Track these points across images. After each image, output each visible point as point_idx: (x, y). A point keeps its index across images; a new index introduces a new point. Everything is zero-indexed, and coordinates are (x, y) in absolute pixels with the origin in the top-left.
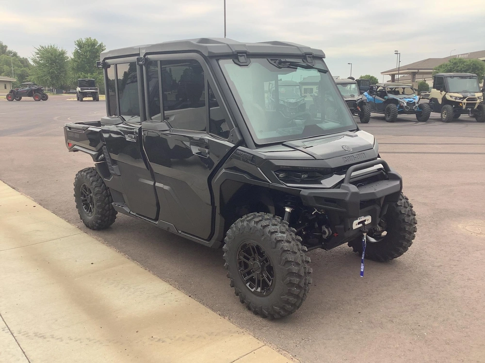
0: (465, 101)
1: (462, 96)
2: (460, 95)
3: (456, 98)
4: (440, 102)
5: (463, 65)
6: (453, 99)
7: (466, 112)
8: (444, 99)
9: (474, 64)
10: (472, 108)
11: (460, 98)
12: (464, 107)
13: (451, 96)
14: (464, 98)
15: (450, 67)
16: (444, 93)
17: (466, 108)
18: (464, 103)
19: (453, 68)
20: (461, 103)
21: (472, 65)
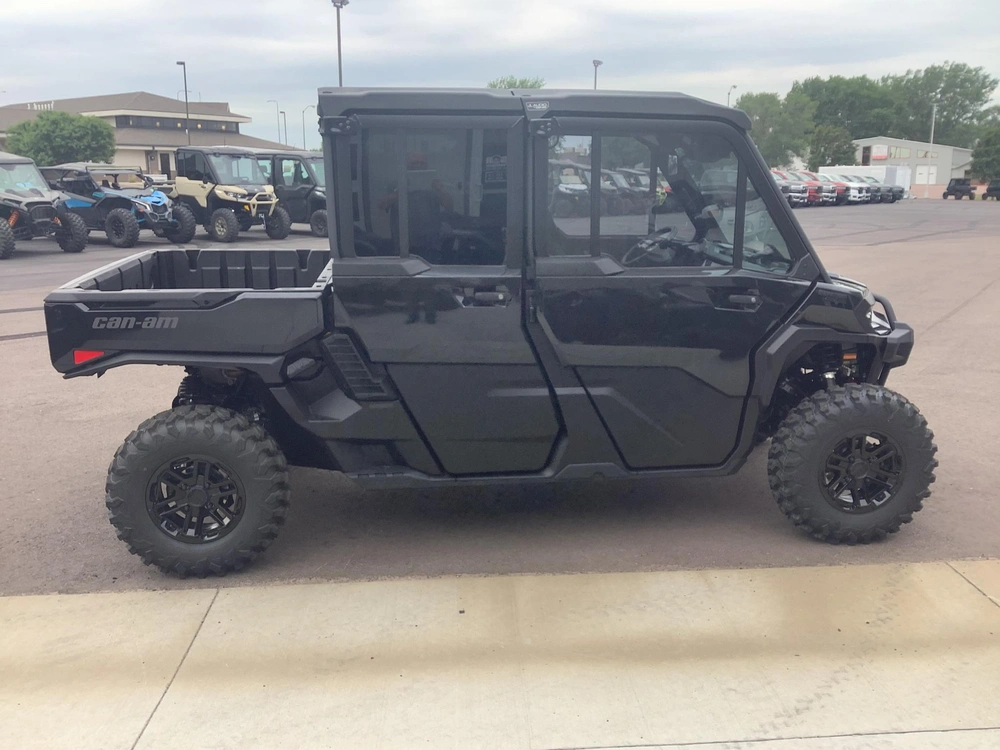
0: (254, 201)
1: (246, 193)
2: (241, 190)
3: (236, 195)
4: (203, 203)
5: (71, 127)
6: (231, 197)
7: (258, 221)
8: (212, 197)
9: (92, 125)
10: (266, 214)
11: (244, 196)
12: (254, 211)
13: (227, 193)
14: (251, 195)
15: (48, 131)
16: (209, 186)
17: (257, 213)
18: (254, 206)
19: (53, 132)
20: (248, 204)
21: (89, 127)
